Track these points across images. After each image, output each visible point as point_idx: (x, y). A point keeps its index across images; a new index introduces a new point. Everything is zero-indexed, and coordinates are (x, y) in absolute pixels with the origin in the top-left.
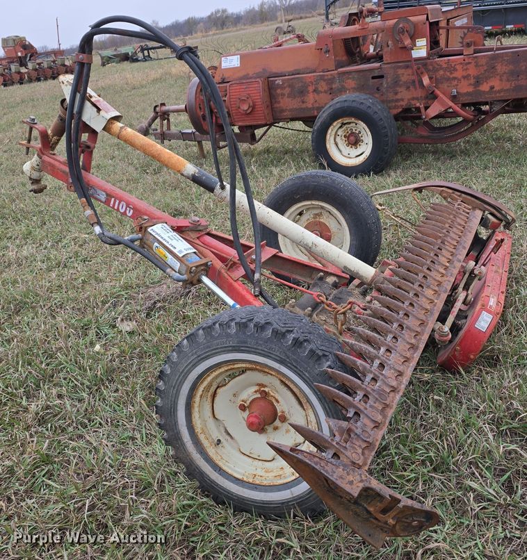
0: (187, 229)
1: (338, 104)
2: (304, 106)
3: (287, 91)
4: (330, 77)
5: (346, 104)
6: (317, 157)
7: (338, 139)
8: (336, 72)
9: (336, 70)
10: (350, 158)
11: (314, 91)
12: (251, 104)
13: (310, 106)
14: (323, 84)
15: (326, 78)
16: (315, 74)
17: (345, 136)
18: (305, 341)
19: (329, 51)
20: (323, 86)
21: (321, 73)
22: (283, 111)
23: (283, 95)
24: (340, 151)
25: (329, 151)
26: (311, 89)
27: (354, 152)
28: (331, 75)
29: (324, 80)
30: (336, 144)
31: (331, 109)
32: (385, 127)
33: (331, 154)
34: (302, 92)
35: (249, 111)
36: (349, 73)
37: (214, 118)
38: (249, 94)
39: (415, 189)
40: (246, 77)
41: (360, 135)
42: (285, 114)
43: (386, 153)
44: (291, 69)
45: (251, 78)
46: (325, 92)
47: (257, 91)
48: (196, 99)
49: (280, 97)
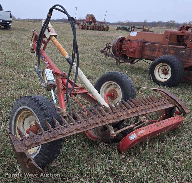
0: (60, 75)
1: (163, 57)
2: (153, 55)
3: (149, 48)
4: (165, 47)
5: (165, 58)
6: (150, 74)
7: (160, 70)
8: (168, 46)
9: (168, 45)
10: (162, 78)
11: (158, 51)
12: (134, 50)
13: (155, 56)
14: (162, 49)
15: (164, 47)
16: (160, 45)
17: (163, 70)
18: (45, 109)
19: (168, 38)
20: (162, 50)
21: (163, 45)
22: (145, 55)
23: (147, 49)
24: (159, 75)
25: (155, 73)
26: (157, 50)
27: (164, 77)
28: (166, 47)
29: (163, 48)
30: (159, 72)
31: (160, 59)
32: (178, 71)
33: (155, 75)
34: (154, 50)
35: (132, 52)
36: (173, 47)
37: (121, 52)
38: (134, 46)
39: (154, 90)
40: (137, 40)
41: (169, 71)
42: (146, 56)
43: (175, 80)
44: (153, 41)
45: (138, 41)
46: (162, 52)
47: (137, 46)
48: (116, 43)
49: (146, 50)
